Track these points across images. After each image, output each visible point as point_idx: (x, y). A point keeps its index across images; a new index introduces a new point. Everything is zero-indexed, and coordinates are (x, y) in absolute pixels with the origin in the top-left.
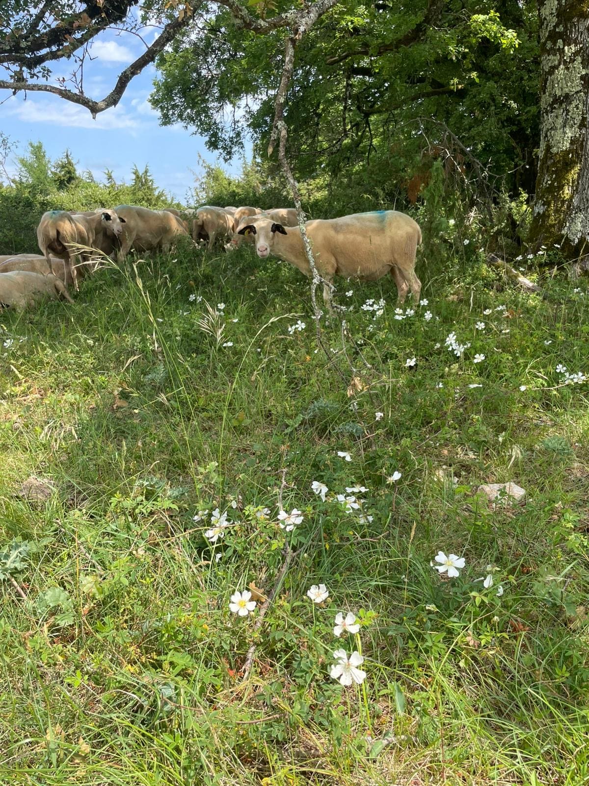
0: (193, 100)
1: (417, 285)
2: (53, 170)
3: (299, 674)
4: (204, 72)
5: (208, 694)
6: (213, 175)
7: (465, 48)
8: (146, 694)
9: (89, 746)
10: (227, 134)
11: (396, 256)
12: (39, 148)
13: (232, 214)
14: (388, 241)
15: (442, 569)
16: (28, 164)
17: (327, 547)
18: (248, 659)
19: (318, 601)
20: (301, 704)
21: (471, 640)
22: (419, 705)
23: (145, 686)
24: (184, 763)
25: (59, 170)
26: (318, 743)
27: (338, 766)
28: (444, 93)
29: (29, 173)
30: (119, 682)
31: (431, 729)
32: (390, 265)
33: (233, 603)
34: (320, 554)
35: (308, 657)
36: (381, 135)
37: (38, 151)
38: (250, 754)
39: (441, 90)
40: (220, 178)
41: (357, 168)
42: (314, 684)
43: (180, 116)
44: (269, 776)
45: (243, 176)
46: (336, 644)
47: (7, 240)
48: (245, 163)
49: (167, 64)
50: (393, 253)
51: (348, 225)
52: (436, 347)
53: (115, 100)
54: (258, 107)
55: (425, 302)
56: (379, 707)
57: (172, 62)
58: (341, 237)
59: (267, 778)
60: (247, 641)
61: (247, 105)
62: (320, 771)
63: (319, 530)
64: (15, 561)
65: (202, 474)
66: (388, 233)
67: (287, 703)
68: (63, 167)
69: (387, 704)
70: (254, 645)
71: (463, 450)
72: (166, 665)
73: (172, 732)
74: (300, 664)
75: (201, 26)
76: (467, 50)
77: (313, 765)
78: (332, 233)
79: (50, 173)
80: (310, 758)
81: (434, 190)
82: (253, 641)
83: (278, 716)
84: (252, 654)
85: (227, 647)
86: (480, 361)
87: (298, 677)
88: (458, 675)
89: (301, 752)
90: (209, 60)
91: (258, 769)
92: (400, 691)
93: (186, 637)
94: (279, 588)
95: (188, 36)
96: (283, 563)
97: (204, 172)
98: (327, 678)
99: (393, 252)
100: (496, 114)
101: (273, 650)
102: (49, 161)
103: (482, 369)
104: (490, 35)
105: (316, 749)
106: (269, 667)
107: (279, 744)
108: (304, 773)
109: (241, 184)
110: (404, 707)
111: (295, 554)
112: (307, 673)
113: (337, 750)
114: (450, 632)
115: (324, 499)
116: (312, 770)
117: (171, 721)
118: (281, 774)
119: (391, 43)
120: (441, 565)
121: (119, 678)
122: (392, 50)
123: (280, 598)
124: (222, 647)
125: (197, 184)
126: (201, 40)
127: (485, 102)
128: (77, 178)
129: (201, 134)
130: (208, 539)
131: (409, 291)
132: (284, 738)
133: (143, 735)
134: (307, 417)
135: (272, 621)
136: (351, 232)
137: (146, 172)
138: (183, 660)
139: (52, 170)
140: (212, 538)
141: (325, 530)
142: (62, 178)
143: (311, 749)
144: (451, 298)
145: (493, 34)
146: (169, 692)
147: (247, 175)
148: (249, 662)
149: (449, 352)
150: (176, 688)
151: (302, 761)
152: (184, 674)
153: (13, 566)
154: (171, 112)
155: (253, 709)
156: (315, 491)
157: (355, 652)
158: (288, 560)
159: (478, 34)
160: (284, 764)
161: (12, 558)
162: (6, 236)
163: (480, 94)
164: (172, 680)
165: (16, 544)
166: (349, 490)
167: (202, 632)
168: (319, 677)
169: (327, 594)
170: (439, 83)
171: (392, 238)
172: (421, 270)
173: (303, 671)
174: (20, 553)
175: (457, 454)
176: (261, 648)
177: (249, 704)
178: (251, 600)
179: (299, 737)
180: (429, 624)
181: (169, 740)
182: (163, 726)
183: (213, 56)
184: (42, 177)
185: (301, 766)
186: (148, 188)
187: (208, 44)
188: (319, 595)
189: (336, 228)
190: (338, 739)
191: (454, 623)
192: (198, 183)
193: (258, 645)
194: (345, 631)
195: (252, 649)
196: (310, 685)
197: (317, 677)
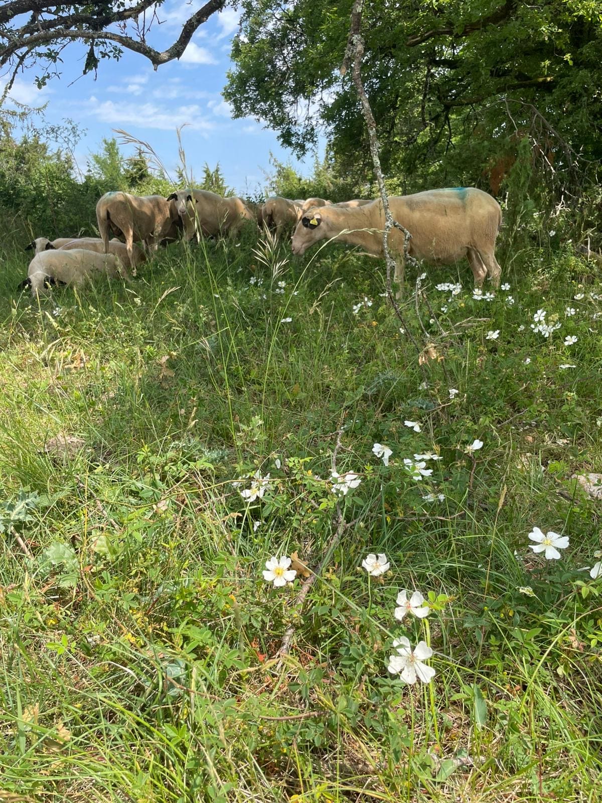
0: (267, 91)
1: (497, 271)
2: (126, 167)
3: (348, 663)
4: (279, 64)
5: (231, 682)
6: (284, 174)
7: (558, 29)
8: (147, 672)
9: (70, 732)
10: (300, 130)
11: (475, 238)
12: (113, 145)
13: (300, 206)
14: (468, 222)
15: (537, 549)
16: (101, 161)
17: (389, 520)
18: (284, 644)
19: (376, 573)
20: (348, 700)
21: (575, 642)
22: (504, 718)
23: (147, 662)
24: (189, 765)
25: (131, 167)
26: (369, 756)
27: (393, 788)
28: (530, 86)
29: (102, 169)
30: (114, 654)
31: (520, 751)
32: (468, 248)
33: (268, 570)
34: (379, 526)
35: (359, 643)
36: (460, 134)
37: (111, 148)
38: (279, 762)
39: (528, 82)
40: (290, 177)
41: (432, 168)
42: (365, 678)
43: (253, 109)
44: (299, 793)
45: (314, 177)
46: (397, 631)
47: (71, 224)
48: (317, 163)
49: (242, 56)
50: (472, 234)
51: (425, 202)
52: (519, 330)
53: (178, 51)
54: (333, 101)
55: (506, 287)
56: (448, 718)
57: (247, 53)
58: (416, 215)
59: (297, 795)
60: (284, 621)
61: (322, 99)
62: (369, 793)
63: (379, 500)
64: (20, 513)
65: (243, 431)
66: (469, 212)
67: (330, 698)
68: (135, 164)
69: (458, 715)
70: (292, 627)
71: (551, 438)
72: (178, 640)
73: (178, 725)
74: (348, 650)
75: (278, 16)
76: (560, 30)
77: (361, 783)
78: (406, 210)
79: (122, 170)
80: (356, 774)
81: (521, 170)
82: (291, 622)
83: (316, 714)
84: (290, 638)
85: (258, 625)
86: (571, 343)
87: (344, 666)
88: (555, 684)
89: (345, 766)
90: (285, 52)
91: (287, 781)
92: (480, 696)
93: (208, 609)
94: (326, 561)
95: (265, 26)
96: (334, 534)
97: (275, 171)
98: (384, 672)
99: (473, 232)
100: (588, 105)
101: (316, 636)
102: (122, 158)
103: (574, 352)
104: (588, 12)
105: (365, 764)
106: (310, 656)
107: (318, 752)
108: (347, 793)
109: (312, 184)
110: (485, 718)
111: (348, 525)
112: (358, 661)
113: (393, 767)
114: (546, 629)
115: (387, 464)
116: (358, 790)
117: (177, 709)
118: (317, 791)
119: (479, 21)
120: (535, 543)
121: (115, 648)
122: (478, 29)
123: (328, 571)
124: (251, 625)
125: (267, 183)
126: (277, 31)
127: (577, 92)
128: (149, 176)
129: (274, 127)
130: (245, 499)
131: (488, 275)
132: (323, 744)
133: (138, 723)
134: (369, 393)
135: (316, 598)
136: (429, 210)
137: (217, 171)
138: (200, 636)
139: (124, 168)
140: (249, 497)
141: (386, 500)
142: (134, 176)
143: (358, 764)
144: (534, 288)
145: (591, 12)
146: (177, 671)
147: (318, 175)
148: (285, 647)
149: (535, 334)
150: (187, 668)
151: (346, 777)
152: (200, 652)
153: (17, 517)
154: (244, 105)
155: (286, 705)
156: (376, 454)
157: (422, 642)
158: (340, 530)
159: (574, 11)
160: (322, 779)
161: (17, 510)
162: (71, 220)
163: (571, 83)
164: (183, 657)
165: (23, 494)
166: (418, 457)
167: (227, 603)
168: (373, 669)
169: (388, 566)
170: (525, 76)
171: (472, 217)
172: (502, 257)
173: (353, 659)
174: (27, 504)
175: (544, 441)
176: (300, 631)
177: (281, 699)
178: (290, 568)
179: (343, 746)
180: (518, 618)
181: (172, 734)
182: (167, 714)
183: (290, 48)
184: (115, 174)
185: (344, 784)
186: (219, 187)
187: (285, 35)
188: (377, 567)
189: (411, 205)
190: (396, 752)
191: (551, 618)
192: (269, 182)
193: (297, 628)
194: (409, 615)
195: (290, 632)
196: (360, 679)
197: (371, 671)
